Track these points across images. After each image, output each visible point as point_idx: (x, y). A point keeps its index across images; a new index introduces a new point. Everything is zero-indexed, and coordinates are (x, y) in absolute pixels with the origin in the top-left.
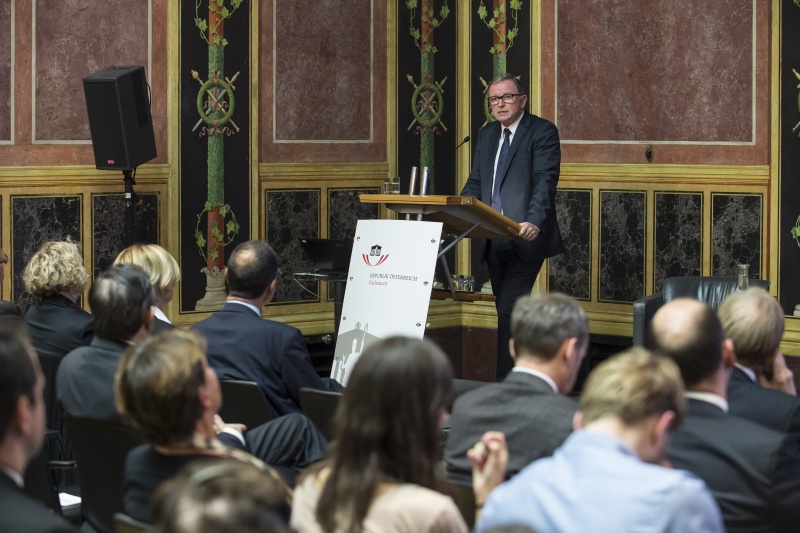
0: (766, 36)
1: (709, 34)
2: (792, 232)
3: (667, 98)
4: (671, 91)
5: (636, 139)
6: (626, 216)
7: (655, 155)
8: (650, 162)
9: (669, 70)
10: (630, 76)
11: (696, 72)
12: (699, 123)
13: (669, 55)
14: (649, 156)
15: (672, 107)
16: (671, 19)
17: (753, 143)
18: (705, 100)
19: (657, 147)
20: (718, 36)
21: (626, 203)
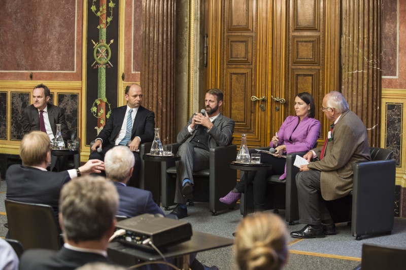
0: (81, 26)
1: (57, 25)
2: (91, 109)
3: (39, 52)
4: (41, 49)
5: (26, 70)
6: (22, 103)
7: (34, 77)
8: (32, 80)
9: (40, 40)
10: (24, 43)
11: (51, 41)
12: (52, 63)
13: (40, 34)
14: (31, 77)
15: (41, 56)
16: (41, 19)
17: (75, 72)
18: (55, 53)
19: (35, 73)
20: (60, 26)
21: (22, 98)
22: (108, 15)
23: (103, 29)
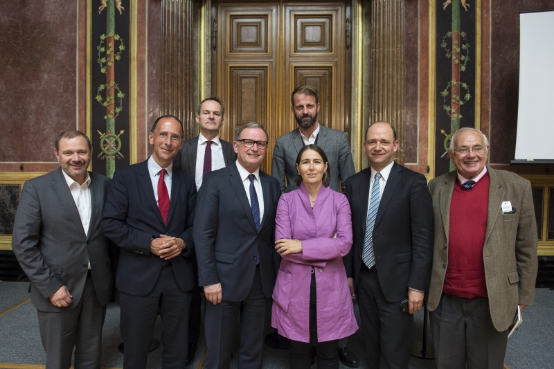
22: (117, 105)
23: (111, 120)
